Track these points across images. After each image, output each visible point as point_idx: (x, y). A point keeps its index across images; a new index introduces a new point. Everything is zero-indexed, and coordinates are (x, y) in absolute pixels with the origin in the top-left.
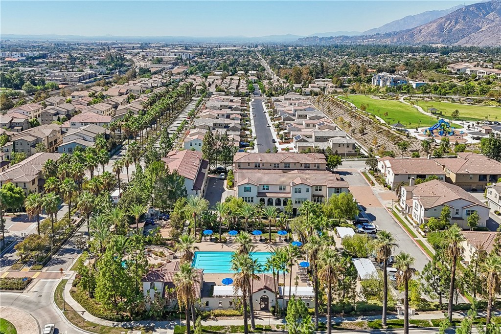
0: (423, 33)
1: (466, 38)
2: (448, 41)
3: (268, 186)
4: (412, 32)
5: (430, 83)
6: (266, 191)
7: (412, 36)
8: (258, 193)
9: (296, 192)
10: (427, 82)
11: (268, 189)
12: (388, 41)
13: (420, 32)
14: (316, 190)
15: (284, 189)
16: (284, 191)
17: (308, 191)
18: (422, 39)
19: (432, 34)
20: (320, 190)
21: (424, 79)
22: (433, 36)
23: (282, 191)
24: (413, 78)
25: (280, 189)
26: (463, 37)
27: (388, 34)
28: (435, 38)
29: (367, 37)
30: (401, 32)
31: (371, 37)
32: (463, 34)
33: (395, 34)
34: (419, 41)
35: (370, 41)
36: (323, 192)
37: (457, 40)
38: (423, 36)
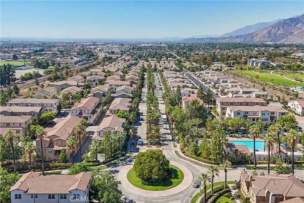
0: (259, 36)
1: (285, 39)
2: (275, 40)
3: (248, 112)
4: (252, 35)
5: (284, 64)
6: (247, 115)
7: (252, 37)
8: (244, 115)
9: (263, 115)
10: (282, 63)
11: (248, 114)
12: (238, 41)
13: (257, 35)
14: (272, 114)
15: (256, 114)
16: (256, 115)
17: (268, 114)
18: (258, 39)
19: (264, 36)
20: (274, 114)
21: (279, 62)
22: (265, 37)
23: (255, 115)
24: (272, 61)
25: (254, 114)
26: (283, 38)
27: (237, 36)
28: (266, 39)
29: (225, 38)
30: (245, 35)
31: (227, 38)
32: (283, 36)
33: (242, 36)
34: (257, 40)
35: (227, 41)
36: (275, 115)
37: (280, 40)
38: (259, 37)
